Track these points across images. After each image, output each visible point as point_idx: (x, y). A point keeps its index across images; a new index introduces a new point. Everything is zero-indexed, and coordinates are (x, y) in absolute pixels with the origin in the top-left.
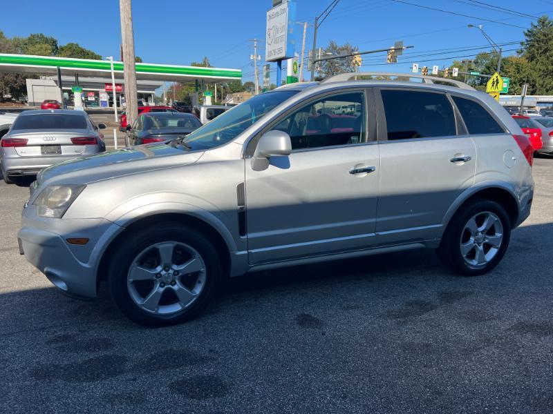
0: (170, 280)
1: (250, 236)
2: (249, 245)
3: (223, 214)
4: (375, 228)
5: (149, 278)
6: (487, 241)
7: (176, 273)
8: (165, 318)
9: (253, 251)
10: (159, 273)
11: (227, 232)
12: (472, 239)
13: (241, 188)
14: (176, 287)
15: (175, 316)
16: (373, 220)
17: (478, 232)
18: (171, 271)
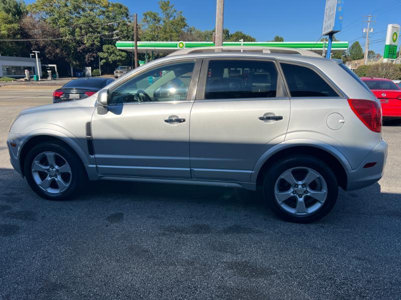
0: (54, 174)
1: (97, 156)
2: (97, 161)
3: (78, 140)
4: (190, 164)
5: (42, 171)
6: (308, 194)
7: (57, 171)
8: (51, 195)
9: (99, 166)
10: (48, 169)
11: (82, 152)
12: (292, 190)
13: (89, 125)
14: (56, 179)
15: (56, 195)
16: (188, 158)
17: (298, 185)
18: (54, 169)
